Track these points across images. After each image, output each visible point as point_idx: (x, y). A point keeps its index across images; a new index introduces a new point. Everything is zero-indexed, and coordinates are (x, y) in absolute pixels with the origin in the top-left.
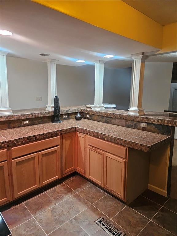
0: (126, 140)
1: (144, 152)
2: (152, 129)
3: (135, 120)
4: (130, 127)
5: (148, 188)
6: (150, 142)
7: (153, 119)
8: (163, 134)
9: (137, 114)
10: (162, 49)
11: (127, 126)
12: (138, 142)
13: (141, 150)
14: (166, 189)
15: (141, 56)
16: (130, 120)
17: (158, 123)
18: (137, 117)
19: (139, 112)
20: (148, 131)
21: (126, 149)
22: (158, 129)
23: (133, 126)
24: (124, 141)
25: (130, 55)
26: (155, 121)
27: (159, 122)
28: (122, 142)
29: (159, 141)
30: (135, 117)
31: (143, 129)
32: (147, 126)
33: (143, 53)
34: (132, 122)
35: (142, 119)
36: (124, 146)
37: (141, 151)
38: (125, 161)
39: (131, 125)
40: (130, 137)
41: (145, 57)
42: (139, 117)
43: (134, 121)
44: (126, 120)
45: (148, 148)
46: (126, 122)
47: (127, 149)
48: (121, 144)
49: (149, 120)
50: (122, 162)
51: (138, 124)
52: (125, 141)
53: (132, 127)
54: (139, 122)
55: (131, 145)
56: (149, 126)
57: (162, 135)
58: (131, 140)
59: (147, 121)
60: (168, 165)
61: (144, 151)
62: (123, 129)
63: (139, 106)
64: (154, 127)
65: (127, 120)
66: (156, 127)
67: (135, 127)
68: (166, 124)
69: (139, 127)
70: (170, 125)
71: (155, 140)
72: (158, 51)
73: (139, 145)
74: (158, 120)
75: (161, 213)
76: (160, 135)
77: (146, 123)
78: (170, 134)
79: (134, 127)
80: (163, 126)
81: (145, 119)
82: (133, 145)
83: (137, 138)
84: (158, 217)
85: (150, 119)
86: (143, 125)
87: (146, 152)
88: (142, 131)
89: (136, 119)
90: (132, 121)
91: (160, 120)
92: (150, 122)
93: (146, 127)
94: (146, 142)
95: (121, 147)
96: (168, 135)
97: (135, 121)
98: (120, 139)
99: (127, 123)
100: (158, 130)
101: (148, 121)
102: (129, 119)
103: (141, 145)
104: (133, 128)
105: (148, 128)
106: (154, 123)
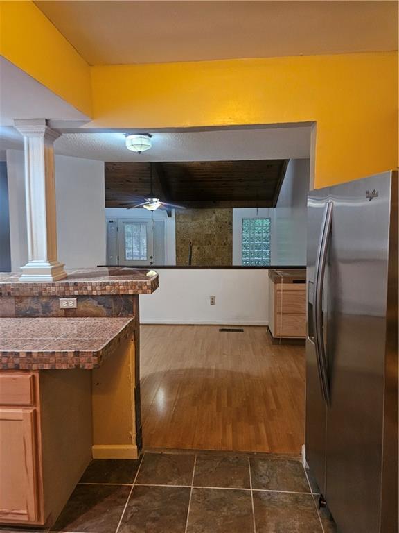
0: (31, 353)
1: (86, 370)
2: (91, 309)
3: (44, 293)
4: (32, 314)
5: (94, 458)
6: (96, 341)
7: (90, 284)
8: (117, 315)
9: (48, 278)
10: (93, 118)
11: (20, 314)
12: (67, 349)
13: (77, 367)
14: (134, 441)
15: (43, 127)
16: (28, 297)
17: (104, 293)
18: (48, 285)
19: (53, 271)
20: (82, 317)
21: (33, 376)
22: (104, 307)
23: (40, 311)
24: (24, 355)
25: (11, 123)
26: (96, 290)
27: (105, 289)
28: (17, 361)
29: (116, 334)
30: (44, 287)
31: (68, 313)
32: (77, 305)
33: (47, 121)
34: (36, 300)
35: (62, 288)
36: (26, 371)
37: (78, 369)
38: (31, 411)
39: (32, 309)
40: (40, 341)
41: (52, 133)
42: (53, 285)
43: (40, 295)
44: (16, 297)
45: (96, 358)
46: (17, 303)
47: (37, 375)
48: (17, 369)
49: (81, 289)
50: (21, 418)
51: (52, 303)
52: (29, 354)
53: (37, 315)
54: (55, 297)
55: (47, 361)
56: (82, 304)
57: (115, 320)
58: (47, 349)
59: (76, 293)
60: (133, 385)
61: (86, 367)
62: (11, 323)
63: (51, 256)
64: (95, 303)
65: (19, 298)
66: (99, 303)
67: (46, 312)
68: (121, 293)
69: (56, 311)
70: (131, 292)
71: (105, 335)
72: (85, 122)
73: (72, 355)
74: (103, 285)
75: (135, 502)
76: (111, 320)
77: (74, 296)
78: (132, 313)
79: (43, 313)
80: (115, 297)
81: (71, 288)
82: (52, 360)
83: (59, 340)
84: (129, 516)
85: (84, 286)
86: (68, 303)
87: (91, 368)
88: (66, 319)
89: (45, 290)
90: (34, 297)
91: (108, 284)
92: (85, 293)
93: (75, 307)
94: (86, 344)
95: (18, 375)
96: (127, 316)
97: (44, 297)
98: (12, 353)
99: (22, 305)
100: (104, 310)
101: (81, 292)
102: (26, 294)
103: (76, 353)
104: (41, 314)
105: (81, 308)
106: (94, 293)
